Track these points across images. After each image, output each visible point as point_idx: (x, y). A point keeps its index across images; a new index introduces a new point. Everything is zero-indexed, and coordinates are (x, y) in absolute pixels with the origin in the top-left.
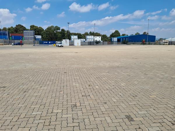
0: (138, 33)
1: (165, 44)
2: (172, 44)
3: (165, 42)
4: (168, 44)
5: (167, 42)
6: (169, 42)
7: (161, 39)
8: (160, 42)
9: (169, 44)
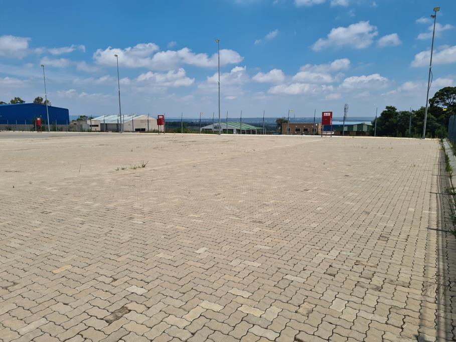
0: (19, 99)
1: (93, 129)
2: (107, 130)
3: (93, 124)
4: (99, 128)
5: (97, 126)
6: (101, 124)
7: (82, 118)
8: (81, 125)
9: (102, 131)
